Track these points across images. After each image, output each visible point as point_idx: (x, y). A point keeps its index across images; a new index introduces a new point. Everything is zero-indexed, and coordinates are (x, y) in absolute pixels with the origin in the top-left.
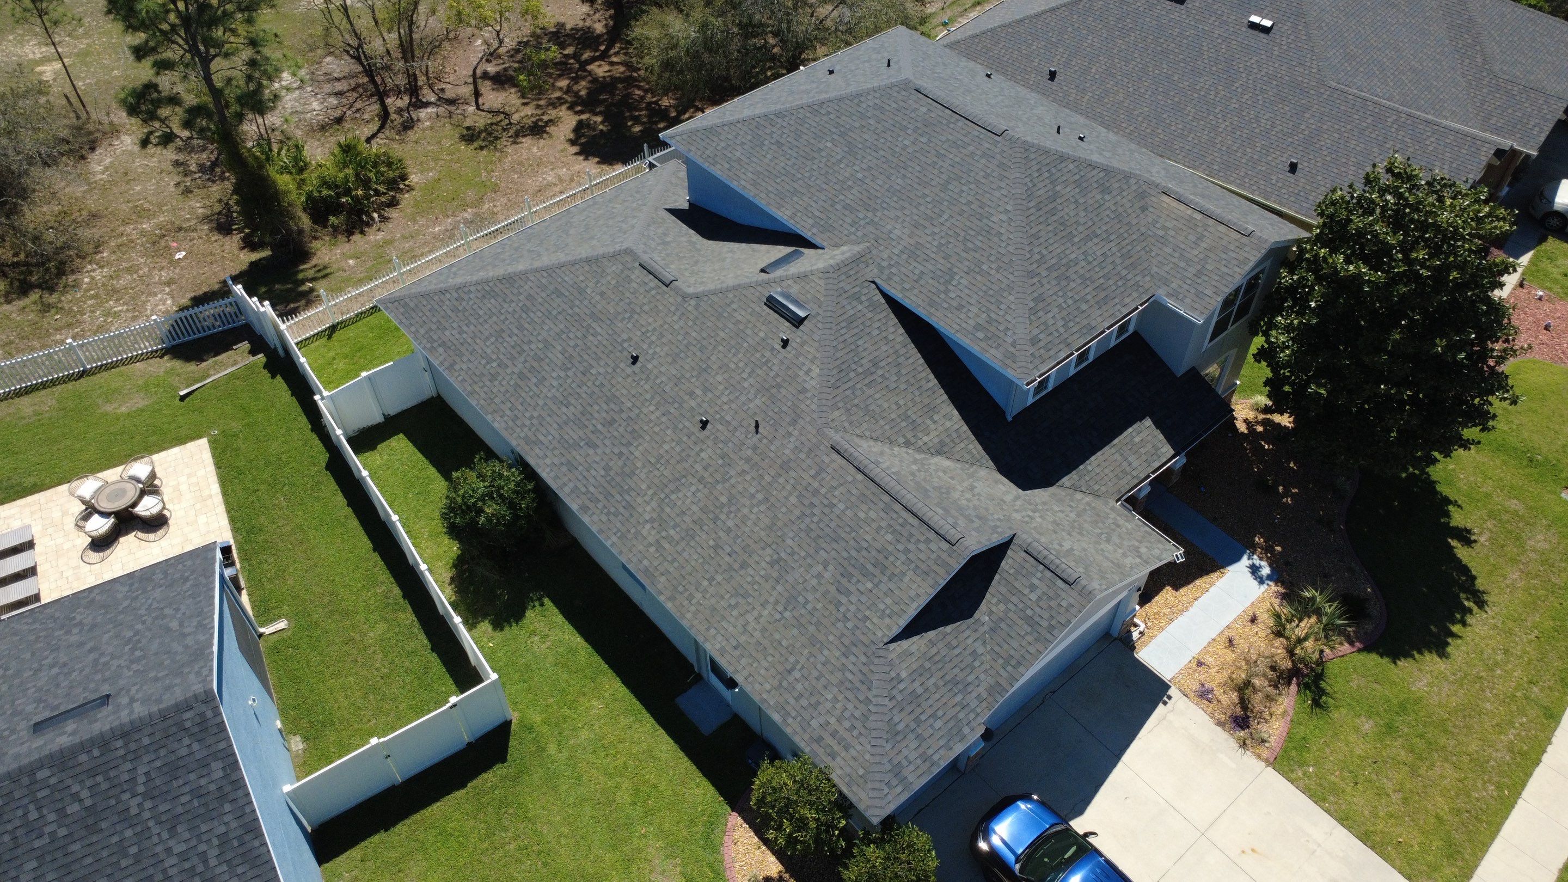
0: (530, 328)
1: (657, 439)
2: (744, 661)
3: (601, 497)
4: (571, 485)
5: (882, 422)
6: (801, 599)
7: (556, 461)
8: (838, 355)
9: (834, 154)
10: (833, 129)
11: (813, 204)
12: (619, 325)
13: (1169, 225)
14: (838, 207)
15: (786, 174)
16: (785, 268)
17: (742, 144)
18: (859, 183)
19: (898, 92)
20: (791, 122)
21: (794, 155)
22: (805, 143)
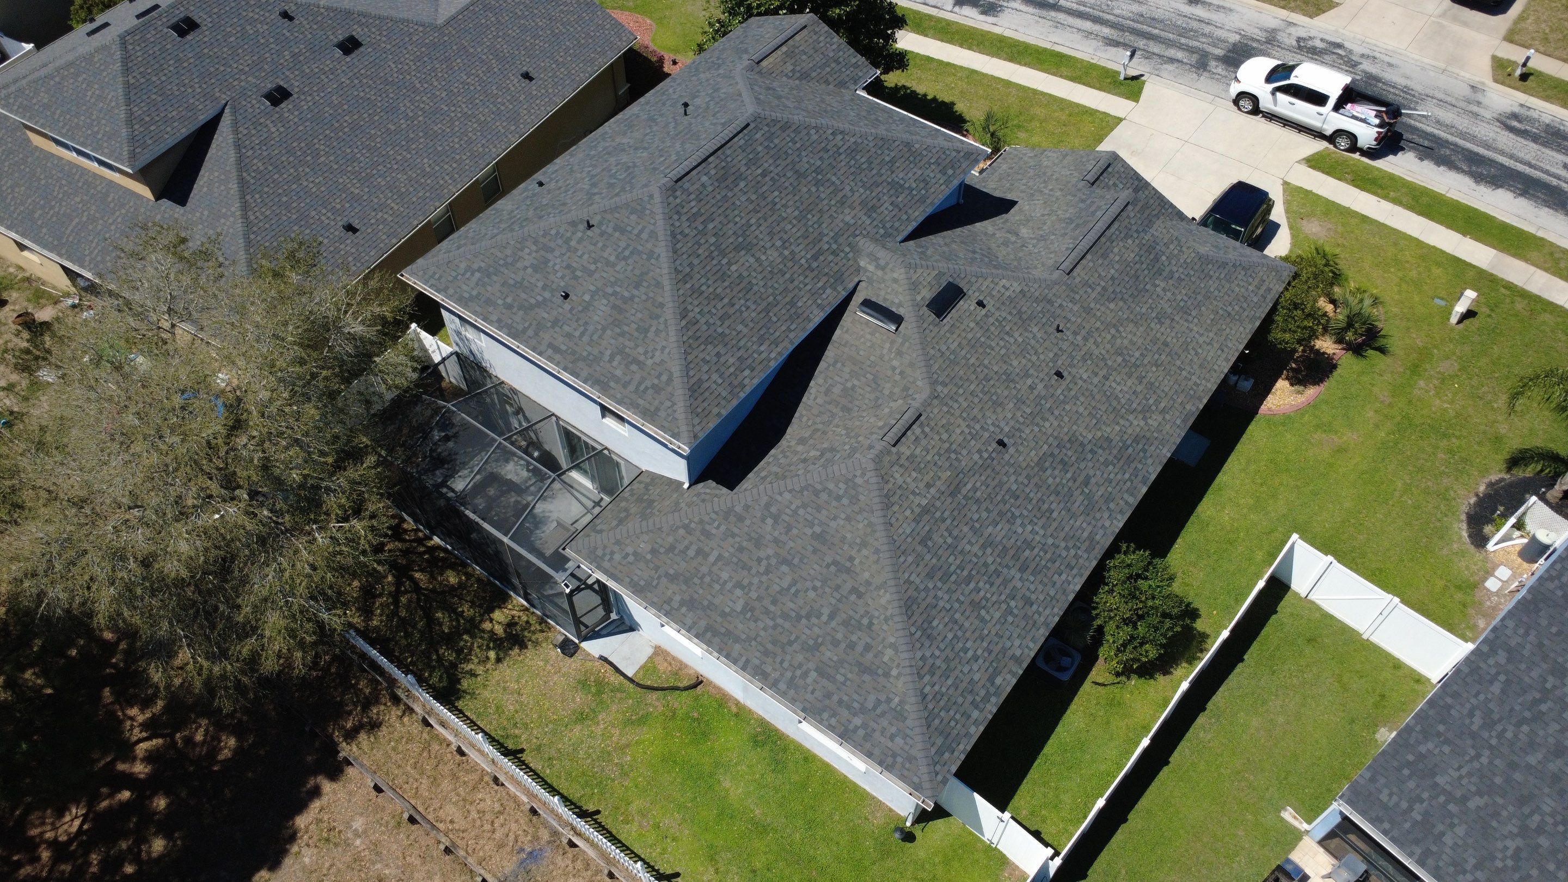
0: (970, 566)
1: (1075, 417)
2: (1230, 345)
3: (1133, 466)
4: (1126, 496)
6: (1182, 304)
7: (1106, 515)
9: (747, 264)
10: (714, 262)
11: (809, 287)
12: (963, 463)
13: (791, 68)
14: (815, 265)
15: (767, 310)
16: (894, 309)
17: (718, 355)
18: (787, 244)
19: (676, 198)
20: (696, 303)
21: (742, 302)
22: (728, 291)
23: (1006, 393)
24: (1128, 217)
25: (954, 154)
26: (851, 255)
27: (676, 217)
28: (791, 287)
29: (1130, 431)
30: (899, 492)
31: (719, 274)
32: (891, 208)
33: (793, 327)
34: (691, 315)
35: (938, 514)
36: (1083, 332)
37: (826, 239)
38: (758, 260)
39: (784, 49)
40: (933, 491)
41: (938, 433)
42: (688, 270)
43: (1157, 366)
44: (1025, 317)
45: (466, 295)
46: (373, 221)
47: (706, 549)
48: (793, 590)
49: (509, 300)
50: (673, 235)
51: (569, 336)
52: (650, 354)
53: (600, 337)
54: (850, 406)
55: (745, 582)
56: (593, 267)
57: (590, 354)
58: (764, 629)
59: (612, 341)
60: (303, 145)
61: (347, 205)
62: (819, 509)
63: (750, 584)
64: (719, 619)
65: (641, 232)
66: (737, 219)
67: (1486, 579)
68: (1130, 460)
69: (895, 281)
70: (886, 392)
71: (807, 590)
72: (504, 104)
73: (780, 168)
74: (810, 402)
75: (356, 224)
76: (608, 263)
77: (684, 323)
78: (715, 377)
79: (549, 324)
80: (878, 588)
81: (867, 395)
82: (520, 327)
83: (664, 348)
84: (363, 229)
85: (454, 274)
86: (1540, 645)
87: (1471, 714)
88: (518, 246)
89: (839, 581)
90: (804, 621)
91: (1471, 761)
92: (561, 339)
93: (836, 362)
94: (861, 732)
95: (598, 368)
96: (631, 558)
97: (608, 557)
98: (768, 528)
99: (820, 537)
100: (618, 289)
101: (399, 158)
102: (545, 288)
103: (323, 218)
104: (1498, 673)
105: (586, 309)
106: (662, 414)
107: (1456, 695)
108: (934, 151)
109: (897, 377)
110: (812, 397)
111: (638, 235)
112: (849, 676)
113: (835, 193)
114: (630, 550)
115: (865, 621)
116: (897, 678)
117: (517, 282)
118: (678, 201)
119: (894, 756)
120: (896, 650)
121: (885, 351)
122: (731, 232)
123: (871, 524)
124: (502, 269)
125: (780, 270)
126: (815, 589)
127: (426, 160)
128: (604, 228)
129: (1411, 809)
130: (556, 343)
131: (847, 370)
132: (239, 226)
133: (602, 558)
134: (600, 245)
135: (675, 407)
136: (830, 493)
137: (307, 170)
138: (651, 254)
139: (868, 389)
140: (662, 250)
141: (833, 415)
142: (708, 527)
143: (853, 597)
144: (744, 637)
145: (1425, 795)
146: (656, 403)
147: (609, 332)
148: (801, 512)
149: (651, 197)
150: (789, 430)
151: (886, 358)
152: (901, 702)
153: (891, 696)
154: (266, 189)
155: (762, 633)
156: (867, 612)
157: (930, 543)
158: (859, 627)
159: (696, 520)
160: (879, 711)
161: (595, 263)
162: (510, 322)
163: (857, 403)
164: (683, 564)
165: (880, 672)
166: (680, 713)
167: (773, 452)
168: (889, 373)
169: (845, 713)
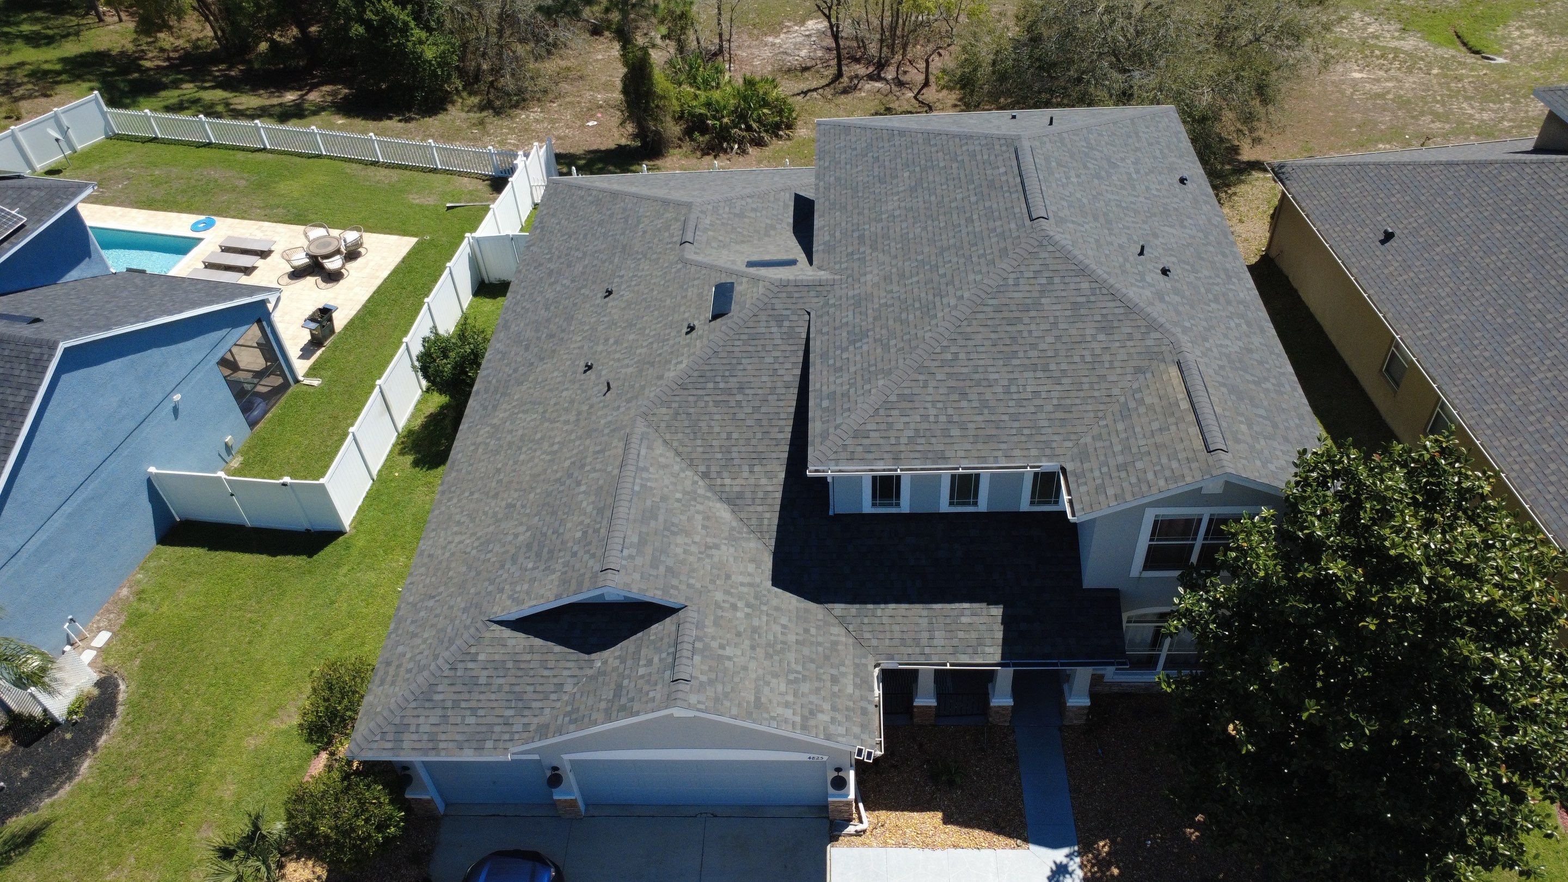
0: (589, 239)
5: (699, 442)
6: (491, 546)
8: (712, 361)
9: (901, 185)
10: (923, 162)
11: (844, 224)
15: (855, 188)
27: (984, 142)
34: (898, 138)
42: (933, 142)
66: (944, 187)
113: (901, 275)
122: (937, 180)
125: (875, 208)
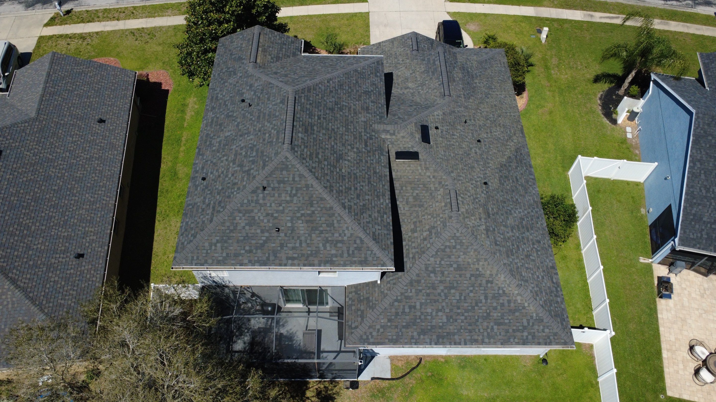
0: (515, 242)
1: (495, 156)
6: (488, 86)
9: (347, 166)
10: (335, 173)
11: (374, 161)
12: (482, 201)
13: (270, 57)
14: (369, 148)
15: (369, 182)
16: (411, 150)
17: (370, 216)
18: (352, 146)
19: (297, 152)
20: (343, 198)
21: (358, 184)
22: (350, 183)
23: (471, 161)
24: (448, 59)
25: (373, 65)
26: (376, 136)
27: (304, 161)
28: (369, 165)
29: (512, 149)
30: (474, 229)
31: (341, 178)
32: (373, 104)
33: (384, 183)
34: (346, 204)
35: (491, 229)
36: (472, 117)
37: (363, 134)
38: (348, 161)
39: (260, 49)
40: (483, 220)
41: (466, 194)
42: (328, 184)
43: (500, 116)
44: (452, 124)
45: (220, 258)
46: (87, 244)
47: (413, 304)
48: (463, 298)
49: (247, 248)
50: (311, 171)
51: (293, 248)
52: (343, 235)
53: (311, 240)
54: (421, 203)
55: (440, 307)
56: (281, 208)
57: (312, 251)
58: (462, 322)
59: (319, 239)
60: (16, 226)
61: (67, 244)
62: (449, 257)
63: (443, 307)
64: (440, 331)
65: (294, 178)
66: (327, 146)
67: (626, 135)
68: (521, 162)
69: (403, 137)
70: (433, 189)
71: (468, 294)
72: (101, 143)
73: (322, 111)
74: (403, 212)
75: (80, 251)
76: (287, 202)
77: (347, 210)
78: (377, 227)
79: (279, 248)
80: (497, 275)
81: (426, 195)
82: (265, 258)
83: (347, 228)
84: (86, 252)
85: (205, 251)
86: (707, 154)
87: (701, 191)
88: (231, 218)
89: (479, 282)
90: (476, 308)
91: (710, 207)
92: (291, 252)
93: (402, 187)
94: (530, 337)
95: (321, 256)
96: (382, 330)
97: (370, 337)
98: (434, 278)
99: (459, 268)
100: (303, 212)
101: (73, 202)
102: (262, 231)
103: (60, 260)
104: (700, 171)
105: (293, 230)
106: (370, 259)
107: (692, 187)
108: (366, 68)
109: (433, 180)
110: (402, 209)
111: (294, 180)
112: (510, 318)
113: (349, 110)
114: (378, 327)
115: (501, 292)
116: (529, 306)
117: (244, 237)
118: (299, 153)
119: (549, 337)
120: (521, 295)
121: (420, 171)
122: (329, 154)
123: (475, 250)
124: (232, 234)
125: (360, 159)
126: (471, 291)
127: (87, 195)
128: (272, 185)
129: (702, 235)
130: (290, 256)
131: (409, 188)
132: (18, 293)
133: (368, 339)
134: (276, 195)
135: (374, 252)
136: (449, 247)
137: (30, 239)
138: (307, 186)
139: (424, 192)
140: (311, 181)
141: (417, 212)
142: (406, 294)
143: (489, 285)
144: (456, 331)
145: (703, 228)
146: (363, 255)
147: (313, 235)
148: (443, 262)
149: (286, 158)
150: (402, 229)
151: (423, 174)
152: (537, 315)
153: (531, 315)
154: (16, 264)
155: (462, 324)
156: (499, 288)
157: (498, 243)
158: (500, 295)
159: (399, 294)
160: (531, 324)
161: (280, 205)
162: (256, 259)
163: (423, 200)
164: (407, 317)
165: (521, 308)
166: (424, 378)
167: (404, 243)
168: (428, 180)
169: (519, 334)
